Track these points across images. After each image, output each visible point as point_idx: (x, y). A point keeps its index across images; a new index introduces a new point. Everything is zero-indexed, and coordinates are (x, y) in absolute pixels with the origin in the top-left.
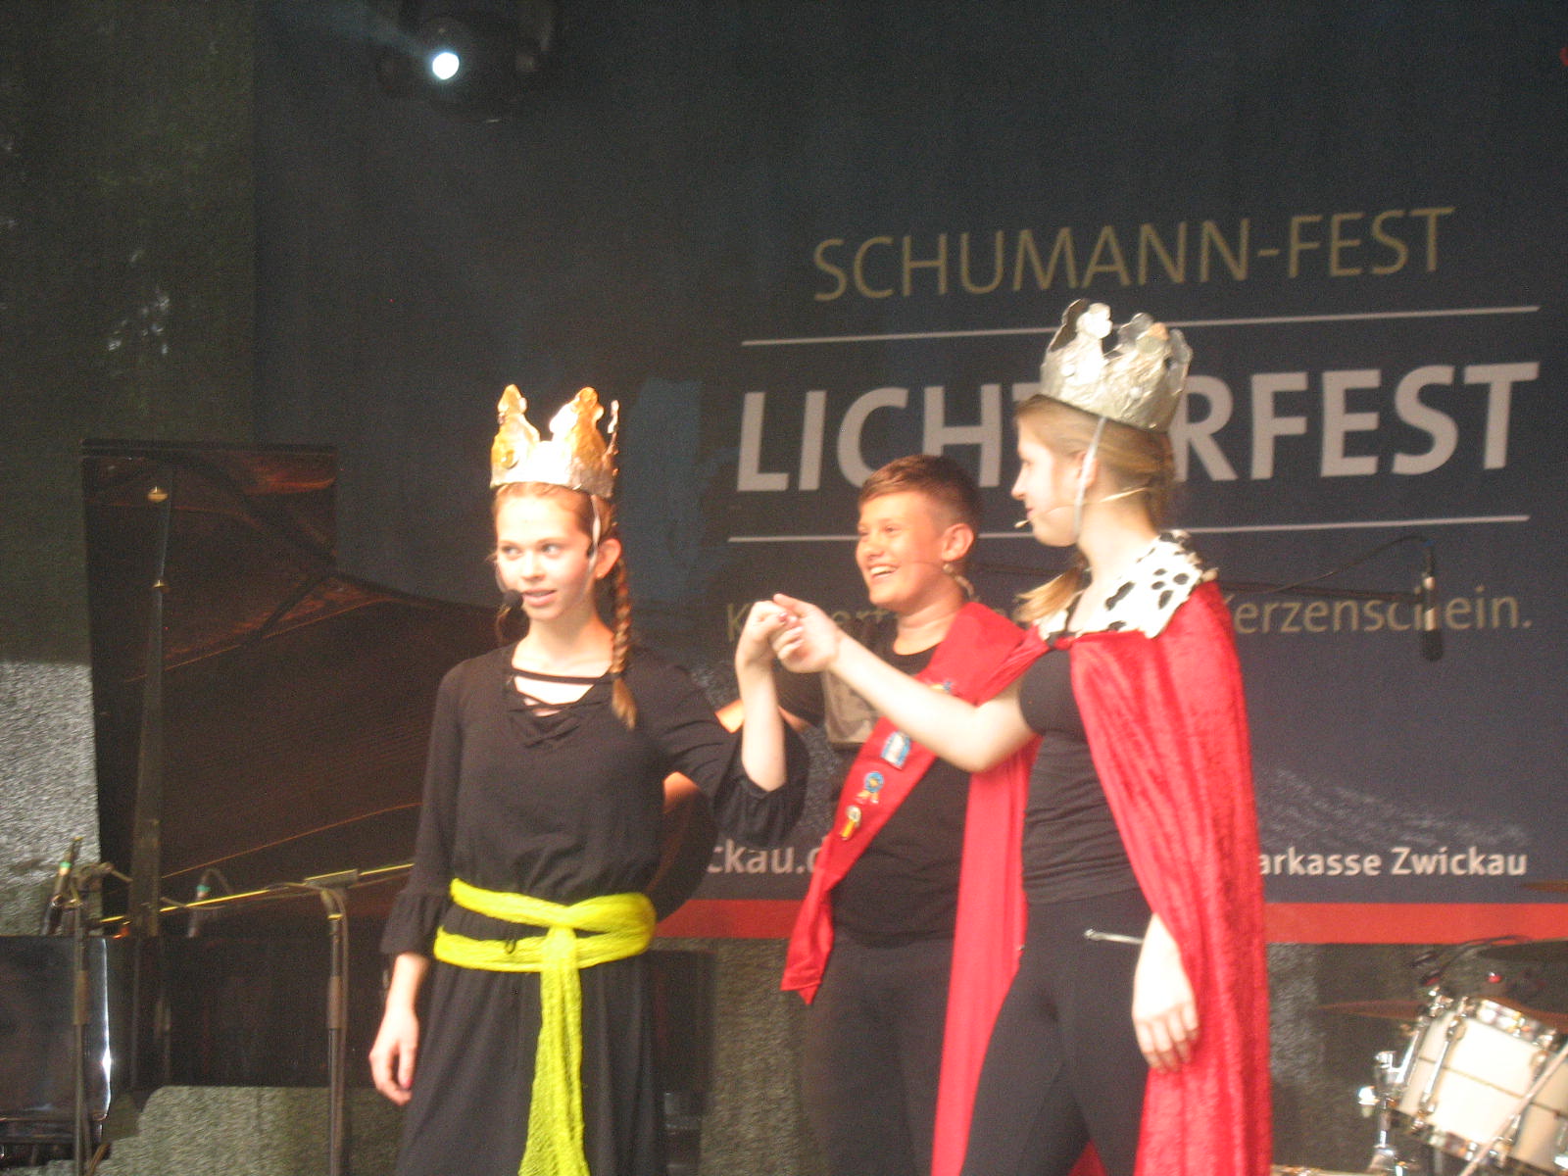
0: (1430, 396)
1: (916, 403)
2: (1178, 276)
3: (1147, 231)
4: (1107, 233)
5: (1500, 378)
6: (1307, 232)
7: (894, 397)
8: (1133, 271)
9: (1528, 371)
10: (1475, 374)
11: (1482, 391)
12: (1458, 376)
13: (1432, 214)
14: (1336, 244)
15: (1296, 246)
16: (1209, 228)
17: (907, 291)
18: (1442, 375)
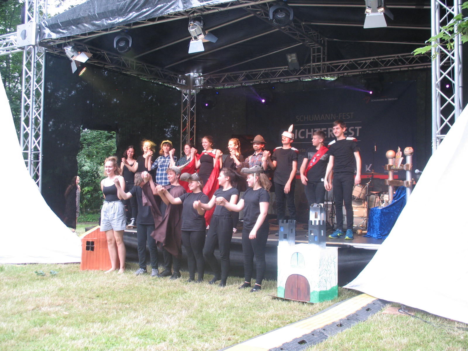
0: (352, 130)
1: (305, 130)
2: (329, 119)
3: (326, 115)
4: (323, 115)
5: (358, 128)
6: (341, 115)
7: (304, 130)
8: (325, 118)
9: (361, 127)
10: (356, 128)
11: (356, 129)
12: (354, 128)
13: (352, 113)
14: (343, 116)
15: (340, 116)
16: (332, 115)
17: (305, 120)
18: (353, 128)
